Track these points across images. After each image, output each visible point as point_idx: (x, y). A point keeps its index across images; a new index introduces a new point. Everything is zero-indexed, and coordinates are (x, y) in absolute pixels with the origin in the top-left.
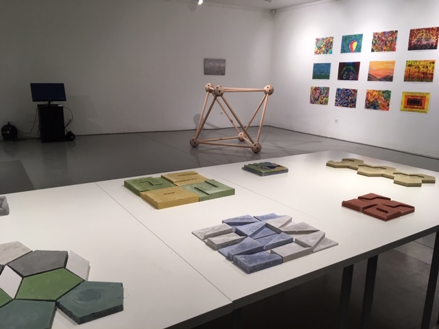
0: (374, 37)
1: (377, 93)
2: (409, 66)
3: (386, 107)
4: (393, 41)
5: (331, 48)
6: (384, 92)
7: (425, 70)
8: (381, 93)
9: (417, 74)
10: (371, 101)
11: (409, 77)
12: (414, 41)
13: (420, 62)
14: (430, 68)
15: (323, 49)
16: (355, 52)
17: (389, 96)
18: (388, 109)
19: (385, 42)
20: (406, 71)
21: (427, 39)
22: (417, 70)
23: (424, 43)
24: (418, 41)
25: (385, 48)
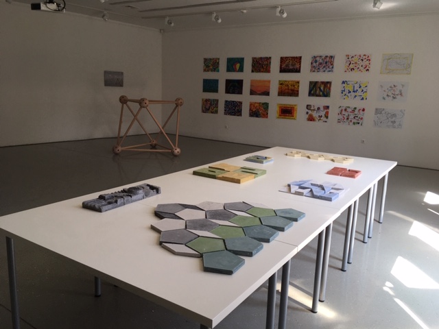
0: (253, 61)
1: (258, 105)
2: (281, 84)
3: (265, 115)
4: (267, 65)
5: (218, 67)
7: (293, 88)
8: (261, 104)
9: (287, 91)
10: (254, 110)
12: (284, 66)
13: (289, 82)
14: (296, 87)
15: (211, 67)
16: (238, 71)
17: (268, 107)
18: (267, 117)
19: (262, 65)
20: (279, 89)
21: (292, 65)
22: (287, 88)
23: (291, 67)
25: (262, 70)
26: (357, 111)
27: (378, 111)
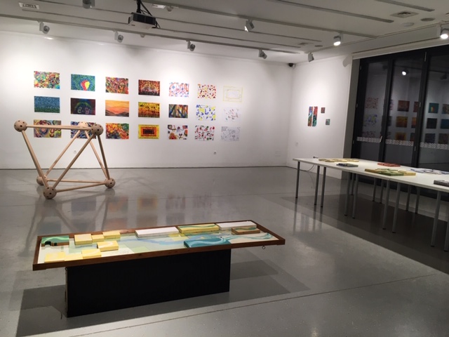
0: (107, 81)
1: (116, 126)
2: (141, 106)
3: (126, 136)
4: (125, 86)
5: (58, 83)
6: (122, 125)
7: (153, 109)
8: (120, 126)
9: (147, 112)
10: (111, 132)
11: (142, 114)
12: (142, 89)
13: (149, 104)
14: (157, 109)
15: (47, 83)
16: (88, 90)
17: (128, 128)
18: (128, 138)
19: (118, 85)
20: (139, 110)
21: (151, 89)
22: (147, 109)
23: (150, 91)
24: (145, 89)
25: (119, 91)
26: (209, 129)
27: (224, 129)
